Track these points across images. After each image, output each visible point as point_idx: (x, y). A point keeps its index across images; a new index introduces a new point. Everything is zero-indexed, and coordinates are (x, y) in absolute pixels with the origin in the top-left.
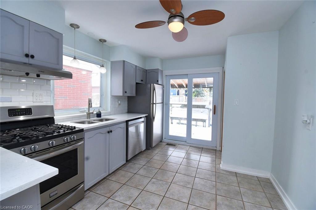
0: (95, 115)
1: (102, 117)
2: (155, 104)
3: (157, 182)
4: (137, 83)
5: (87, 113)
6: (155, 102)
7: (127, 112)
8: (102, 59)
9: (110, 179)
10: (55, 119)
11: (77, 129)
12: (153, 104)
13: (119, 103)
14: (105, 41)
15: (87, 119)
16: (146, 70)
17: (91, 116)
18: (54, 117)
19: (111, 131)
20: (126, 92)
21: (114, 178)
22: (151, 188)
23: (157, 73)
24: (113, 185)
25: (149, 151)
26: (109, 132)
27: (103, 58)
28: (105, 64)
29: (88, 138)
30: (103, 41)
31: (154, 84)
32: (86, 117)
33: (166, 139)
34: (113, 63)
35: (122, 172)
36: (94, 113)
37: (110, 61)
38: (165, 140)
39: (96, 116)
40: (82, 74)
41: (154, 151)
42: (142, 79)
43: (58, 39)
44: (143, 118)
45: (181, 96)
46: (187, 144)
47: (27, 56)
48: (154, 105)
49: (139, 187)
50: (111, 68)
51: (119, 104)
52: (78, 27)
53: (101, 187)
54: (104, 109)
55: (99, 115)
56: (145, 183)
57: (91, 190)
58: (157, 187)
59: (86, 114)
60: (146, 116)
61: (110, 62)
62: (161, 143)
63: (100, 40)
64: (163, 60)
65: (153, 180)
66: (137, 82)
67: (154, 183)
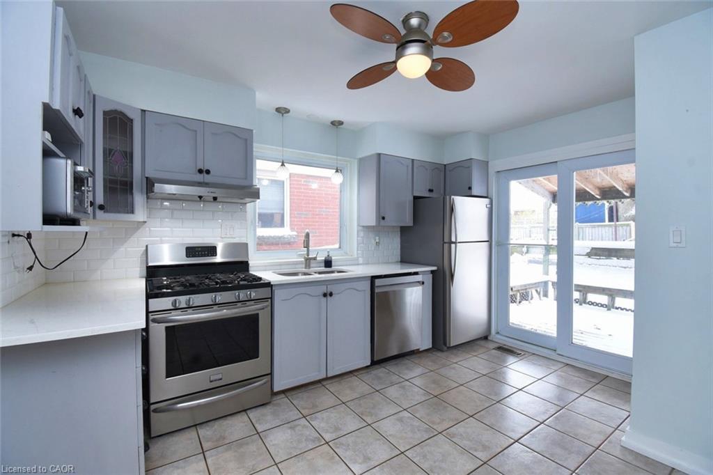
0: (320, 262)
1: (333, 268)
2: (455, 243)
3: (408, 421)
4: (416, 198)
5: (305, 258)
6: (453, 240)
7: (399, 260)
8: (335, 157)
9: (327, 386)
10: (250, 265)
11: (262, 282)
12: (451, 242)
13: (377, 241)
14: (341, 123)
15: (306, 268)
16: (445, 165)
17: (312, 265)
18: (249, 262)
19: (331, 294)
20: (383, 218)
21: (333, 387)
22: (388, 427)
23: (469, 168)
24: (325, 398)
25: (439, 354)
26: (325, 295)
27: (337, 156)
28: (349, 165)
29: (283, 300)
30: (337, 124)
31: (452, 197)
32: (304, 266)
33: (502, 335)
34: (361, 161)
35: (354, 381)
36: (318, 259)
37: (355, 158)
38: (498, 336)
39: (323, 264)
40: (311, 189)
41: (452, 356)
42: (431, 188)
43: (246, 140)
44: (421, 276)
45: (622, 225)
46: (560, 359)
47: (200, 171)
48: (453, 246)
49: (367, 416)
50: (359, 172)
51: (378, 244)
52: (287, 111)
53: (303, 395)
54: (347, 253)
55: (328, 263)
56: (384, 413)
57: (288, 394)
58: (401, 428)
59: (303, 260)
60: (432, 272)
61: (356, 161)
62: (482, 343)
63: (333, 123)
64: (487, 136)
65: (405, 414)
66: (415, 195)
67: (401, 420)
